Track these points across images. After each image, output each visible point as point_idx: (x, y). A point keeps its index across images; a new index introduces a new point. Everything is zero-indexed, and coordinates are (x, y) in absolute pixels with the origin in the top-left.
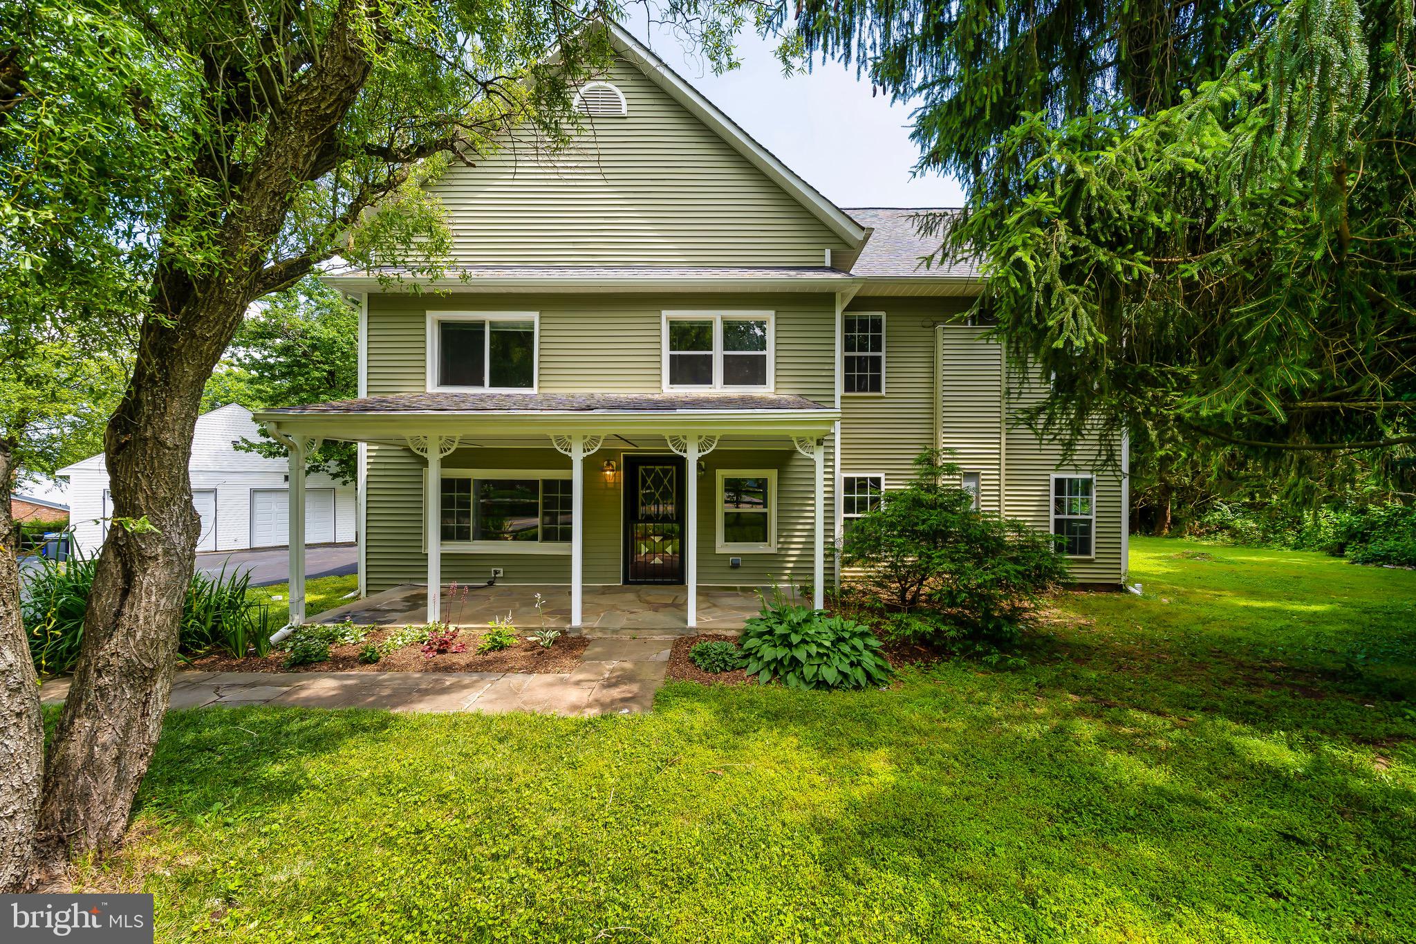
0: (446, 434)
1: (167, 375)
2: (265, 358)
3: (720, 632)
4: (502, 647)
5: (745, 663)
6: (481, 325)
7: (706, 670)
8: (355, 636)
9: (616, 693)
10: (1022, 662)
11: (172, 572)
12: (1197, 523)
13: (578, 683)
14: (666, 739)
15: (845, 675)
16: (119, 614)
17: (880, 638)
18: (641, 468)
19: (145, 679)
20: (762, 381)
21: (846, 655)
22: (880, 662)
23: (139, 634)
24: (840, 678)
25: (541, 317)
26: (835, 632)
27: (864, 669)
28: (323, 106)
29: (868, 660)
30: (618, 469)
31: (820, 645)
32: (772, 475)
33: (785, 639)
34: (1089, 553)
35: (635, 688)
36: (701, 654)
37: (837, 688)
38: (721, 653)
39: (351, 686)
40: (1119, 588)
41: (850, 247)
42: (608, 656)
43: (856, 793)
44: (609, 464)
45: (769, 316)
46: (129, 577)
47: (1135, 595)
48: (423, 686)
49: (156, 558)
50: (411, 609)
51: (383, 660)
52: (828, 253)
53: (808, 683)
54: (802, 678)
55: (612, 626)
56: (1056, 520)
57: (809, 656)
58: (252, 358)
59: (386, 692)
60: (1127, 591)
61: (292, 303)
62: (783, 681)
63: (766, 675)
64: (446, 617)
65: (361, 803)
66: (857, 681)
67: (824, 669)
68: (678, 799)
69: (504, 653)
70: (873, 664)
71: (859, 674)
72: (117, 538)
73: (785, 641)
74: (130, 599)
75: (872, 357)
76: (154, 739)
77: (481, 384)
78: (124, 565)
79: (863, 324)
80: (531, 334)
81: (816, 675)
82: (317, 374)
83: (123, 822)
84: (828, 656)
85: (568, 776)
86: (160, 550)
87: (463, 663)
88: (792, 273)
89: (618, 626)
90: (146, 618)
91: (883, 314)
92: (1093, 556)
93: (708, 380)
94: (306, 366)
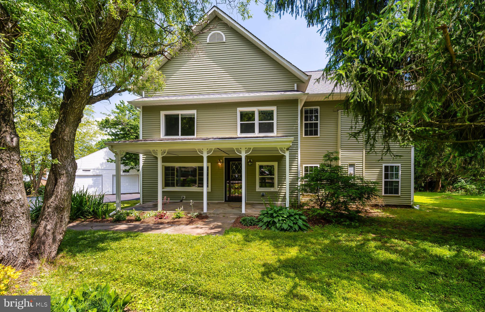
0: (163, 149)
1: (65, 119)
2: (116, 132)
3: (253, 215)
4: (180, 218)
5: (258, 223)
6: (178, 115)
7: (245, 225)
8: (135, 213)
9: (213, 231)
10: (357, 224)
11: (68, 179)
12: (451, 187)
13: (201, 228)
14: (224, 242)
15: (291, 227)
16: (53, 191)
17: (307, 216)
18: (231, 162)
19: (61, 211)
20: (272, 131)
21: (292, 220)
22: (305, 223)
23: (59, 197)
24: (289, 228)
25: (197, 112)
26: (290, 213)
27: (298, 225)
28: (107, 35)
29: (300, 222)
30: (223, 162)
31: (283, 217)
32: (275, 164)
33: (272, 214)
34: (398, 194)
35: (220, 230)
36: (244, 220)
37: (288, 231)
38: (250, 220)
39: (131, 227)
40: (410, 207)
41: (303, 83)
42: (214, 221)
43: (282, 258)
44: (220, 161)
45: (274, 108)
46: (56, 180)
47: (416, 209)
48: (153, 227)
49: (63, 174)
50: (154, 207)
51: (142, 220)
52: (296, 85)
53: (278, 229)
54: (276, 227)
55: (217, 213)
56: (385, 181)
57: (279, 220)
58: (112, 132)
59: (141, 229)
60: (413, 208)
61: (124, 114)
62: (270, 228)
63: (264, 227)
64: (163, 209)
65: (124, 253)
66: (295, 229)
67: (284, 224)
68: (222, 256)
69: (180, 219)
70: (302, 224)
71: (296, 227)
72: (53, 168)
73: (272, 216)
74: (56, 186)
75: (314, 123)
76: (64, 230)
77: (178, 135)
78: (55, 176)
79: (311, 111)
80: (194, 118)
81: (281, 226)
82: (132, 137)
83: (55, 252)
84: (286, 220)
85: (189, 250)
86: (64, 172)
87: (167, 222)
88: (283, 93)
89: (219, 213)
90: (61, 192)
91: (319, 108)
92: (400, 195)
93: (253, 132)
94: (129, 134)
